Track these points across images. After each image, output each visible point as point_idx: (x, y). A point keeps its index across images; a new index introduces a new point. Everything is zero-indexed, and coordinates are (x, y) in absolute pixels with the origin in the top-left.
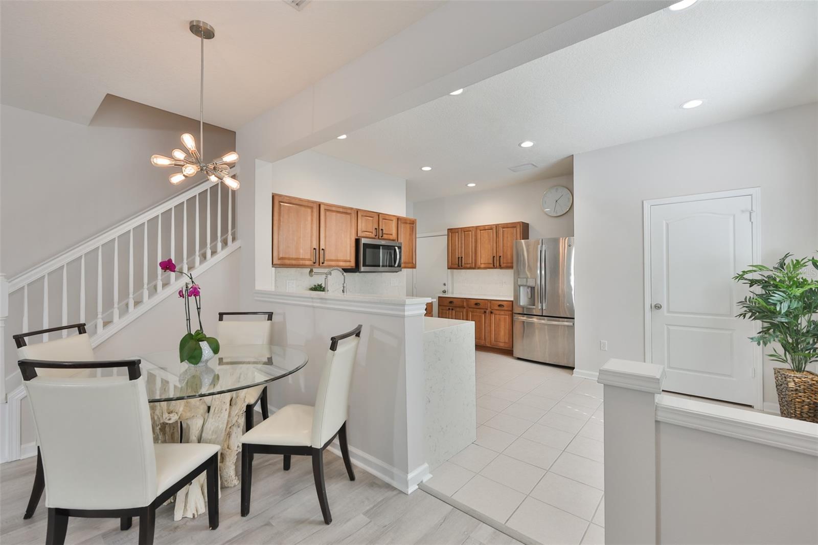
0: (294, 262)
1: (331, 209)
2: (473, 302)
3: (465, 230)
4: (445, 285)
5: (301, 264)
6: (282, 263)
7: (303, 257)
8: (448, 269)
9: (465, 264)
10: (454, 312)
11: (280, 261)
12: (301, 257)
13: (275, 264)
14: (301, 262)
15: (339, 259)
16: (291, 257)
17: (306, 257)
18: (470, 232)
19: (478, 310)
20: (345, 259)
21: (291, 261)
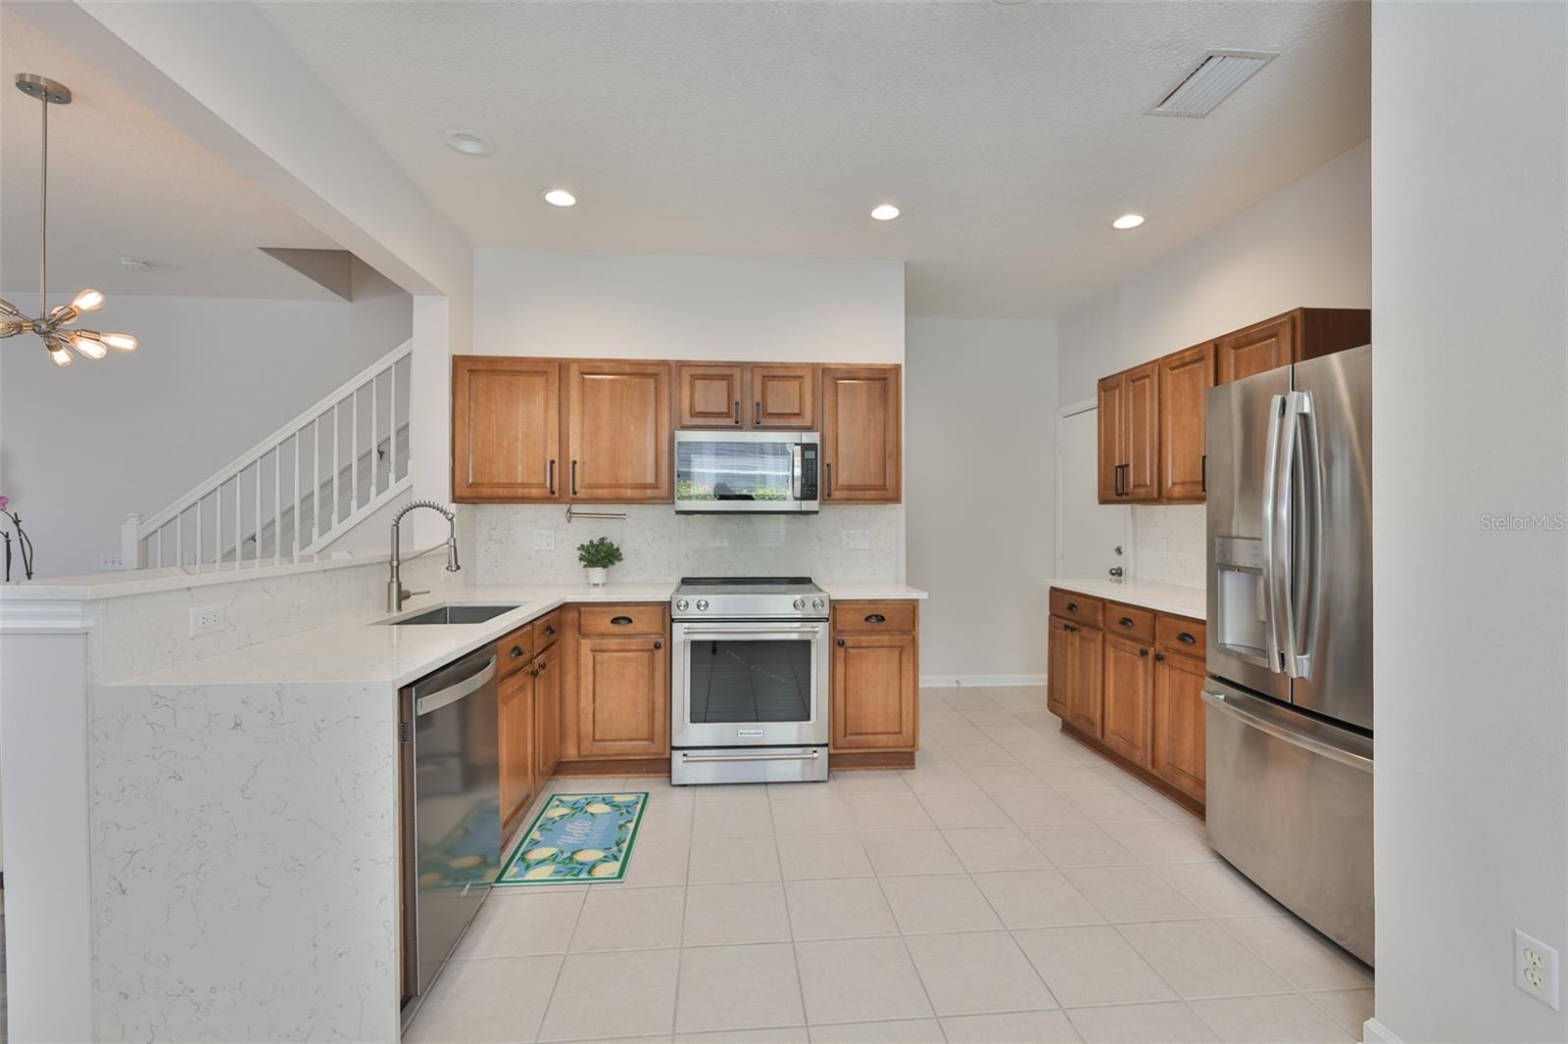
0: (500, 492)
1: (590, 367)
2: (1117, 614)
3: (1136, 376)
4: (1119, 551)
5: (520, 495)
6: (474, 494)
7: (525, 481)
8: (1100, 503)
9: (1135, 486)
10: (1078, 638)
11: (469, 489)
12: (520, 481)
13: (459, 498)
14: (520, 492)
15: (621, 482)
16: (495, 481)
17: (532, 481)
18: (1147, 380)
19: (1128, 642)
20: (640, 481)
21: (495, 490)
